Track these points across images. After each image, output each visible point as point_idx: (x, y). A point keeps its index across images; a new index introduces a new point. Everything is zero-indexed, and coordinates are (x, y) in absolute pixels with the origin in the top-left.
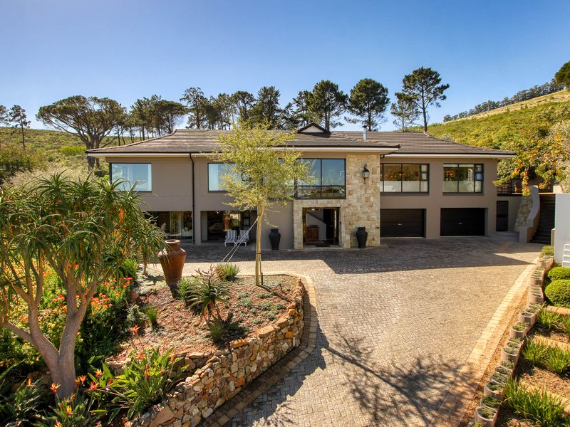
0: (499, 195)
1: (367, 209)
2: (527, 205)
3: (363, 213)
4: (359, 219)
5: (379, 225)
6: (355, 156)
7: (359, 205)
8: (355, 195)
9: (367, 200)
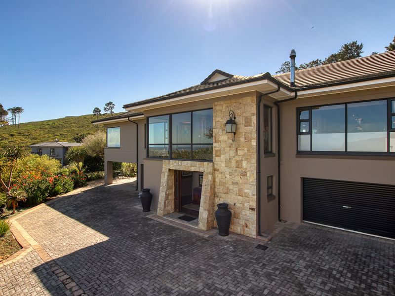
1: (237, 179)
3: (233, 183)
4: (227, 192)
5: (254, 205)
6: (222, 103)
7: (228, 171)
8: (223, 157)
9: (239, 164)
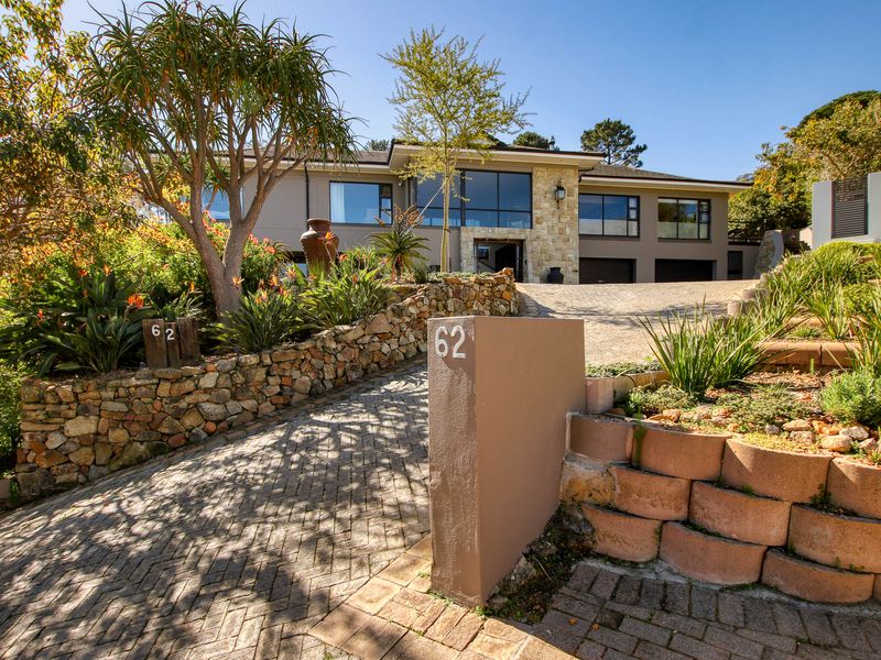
0: (730, 243)
2: (766, 256)
3: (556, 250)
5: (577, 267)
6: (544, 169)
7: (550, 238)
8: (544, 224)
9: (562, 232)
